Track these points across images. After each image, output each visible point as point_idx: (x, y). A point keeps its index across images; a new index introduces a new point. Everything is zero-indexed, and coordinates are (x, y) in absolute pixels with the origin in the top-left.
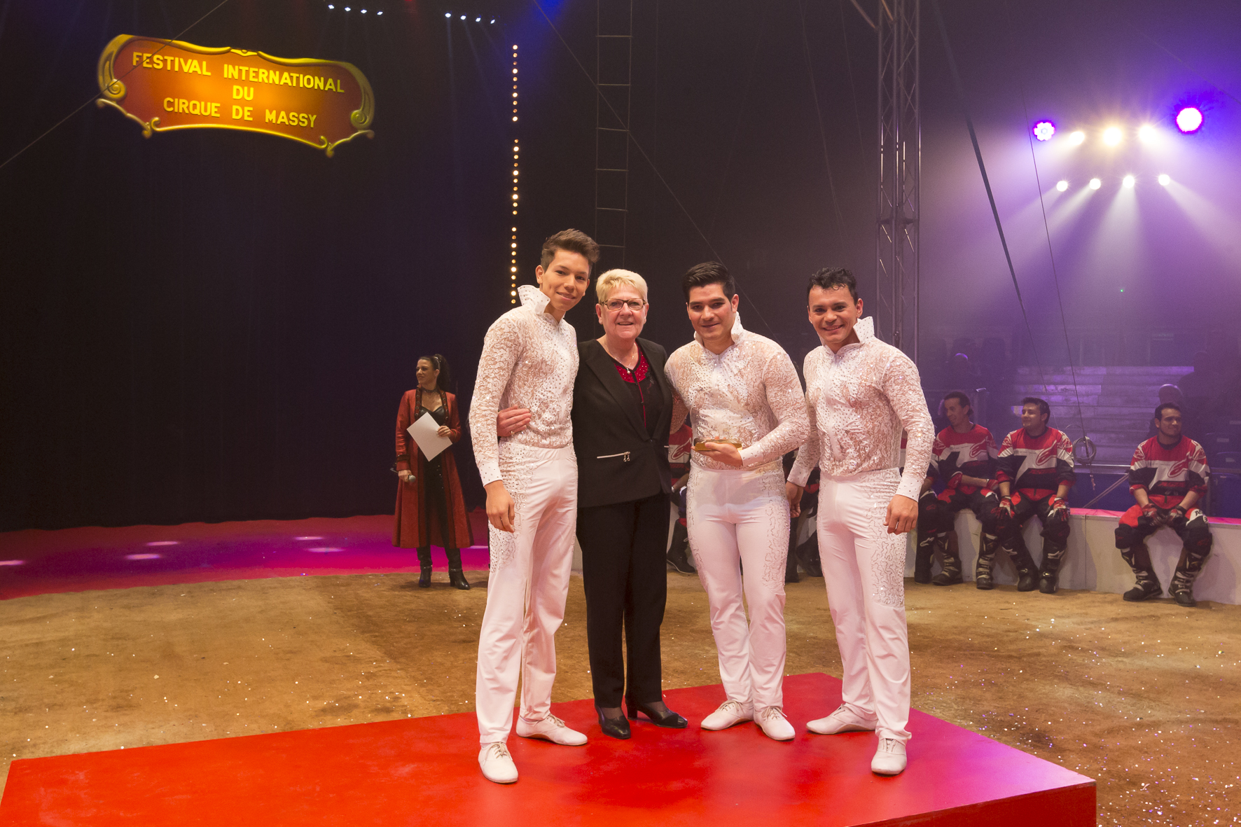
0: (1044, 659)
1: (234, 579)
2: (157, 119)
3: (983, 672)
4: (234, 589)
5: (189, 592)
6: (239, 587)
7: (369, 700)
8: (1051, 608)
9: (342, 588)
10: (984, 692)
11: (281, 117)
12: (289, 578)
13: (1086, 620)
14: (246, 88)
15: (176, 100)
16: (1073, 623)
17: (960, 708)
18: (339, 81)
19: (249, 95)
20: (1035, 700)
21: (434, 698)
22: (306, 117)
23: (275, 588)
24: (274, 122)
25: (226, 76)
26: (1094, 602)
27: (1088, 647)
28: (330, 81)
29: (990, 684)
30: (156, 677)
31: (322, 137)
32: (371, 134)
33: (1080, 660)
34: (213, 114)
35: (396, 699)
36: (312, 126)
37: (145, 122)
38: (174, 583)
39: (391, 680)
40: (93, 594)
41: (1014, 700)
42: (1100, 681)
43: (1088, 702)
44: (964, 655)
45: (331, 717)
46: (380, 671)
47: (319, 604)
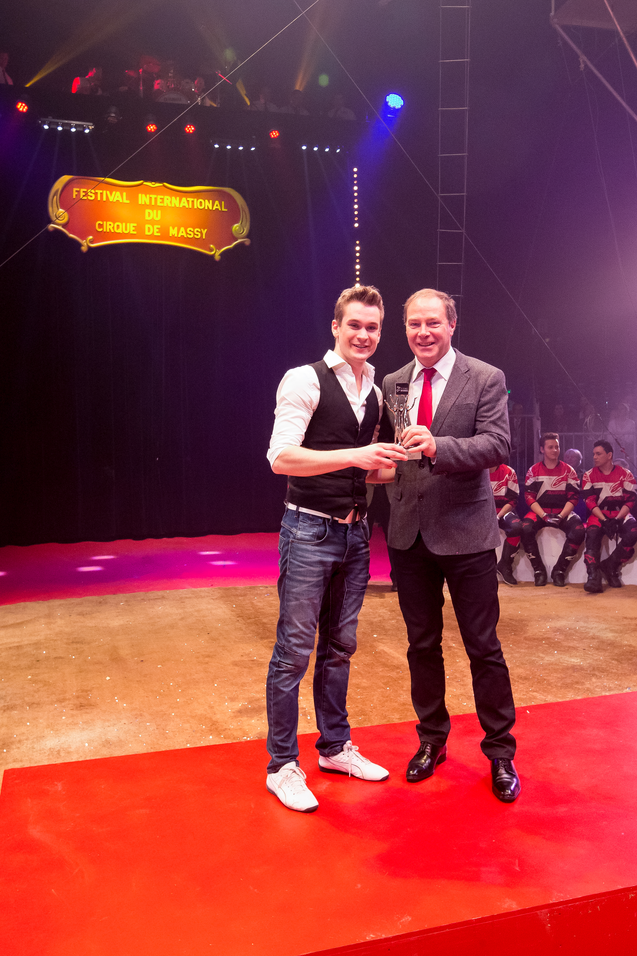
1: (159, 590)
2: (91, 237)
4: (159, 599)
5: (126, 601)
6: (163, 597)
9: (240, 598)
11: (181, 232)
12: (199, 589)
14: (155, 211)
15: (105, 222)
18: (223, 203)
19: (157, 217)
22: (200, 231)
23: (190, 598)
24: (176, 236)
25: (140, 203)
28: (217, 202)
30: (108, 678)
31: (212, 246)
32: (247, 242)
34: (132, 232)
36: (204, 237)
37: (83, 240)
38: (114, 593)
40: (56, 602)
47: (224, 612)
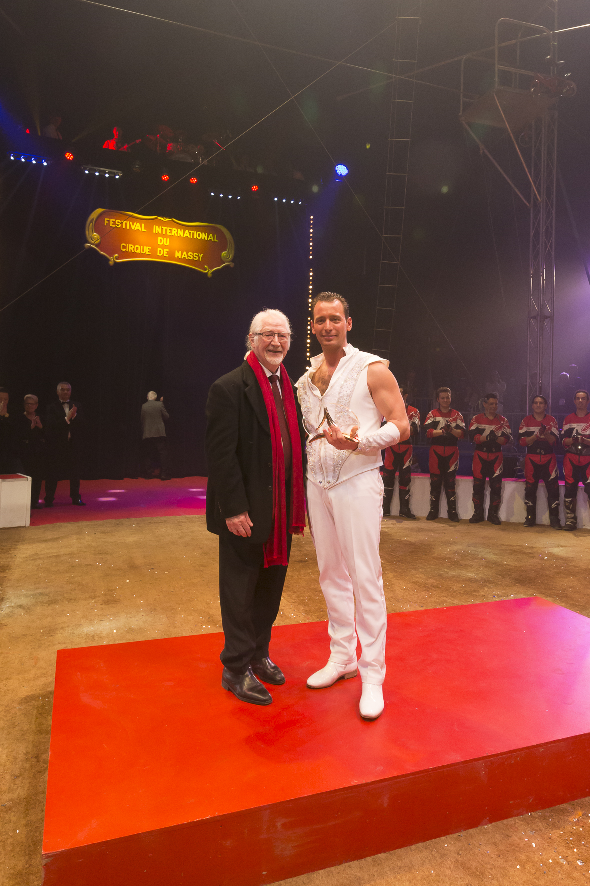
2: (117, 255)
4: (162, 522)
11: (184, 255)
14: (165, 239)
15: (128, 245)
18: (215, 236)
19: (167, 243)
22: (197, 255)
24: (180, 258)
25: (154, 232)
28: (211, 235)
30: (128, 581)
31: (206, 267)
32: (232, 265)
34: (147, 253)
36: (201, 260)
37: (111, 257)
38: (128, 517)
40: (84, 523)
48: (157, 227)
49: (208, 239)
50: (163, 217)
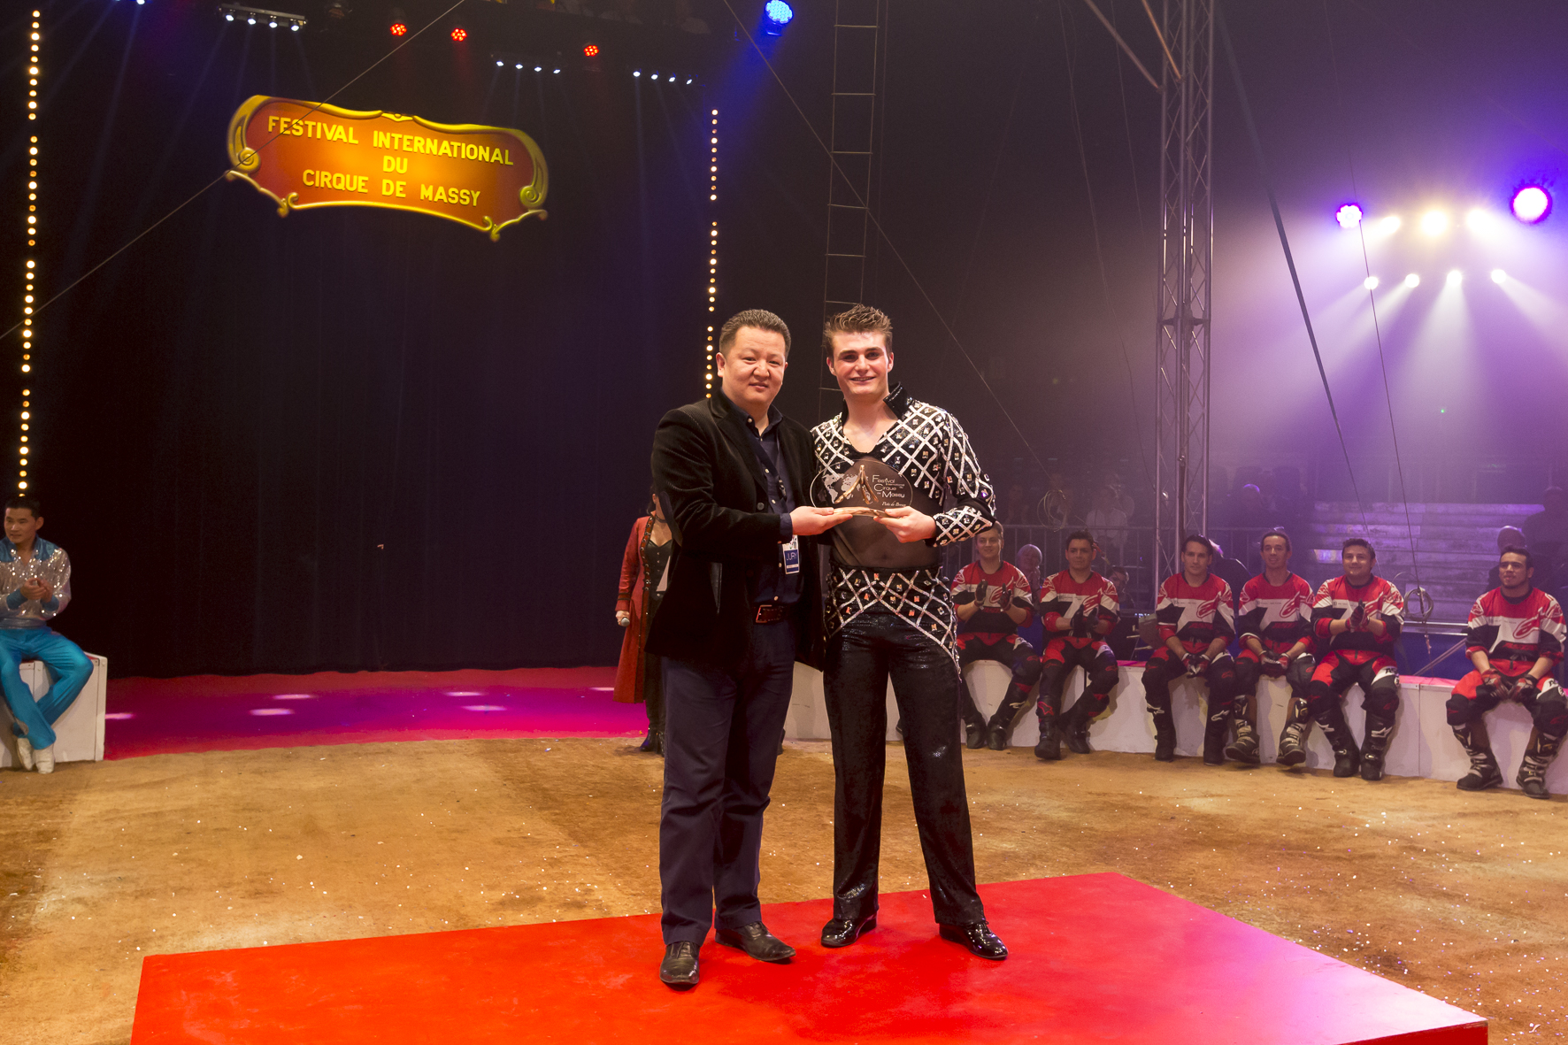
0: (1381, 862)
1: (383, 741)
2: (294, 194)
3: (1306, 877)
4: (383, 753)
5: (330, 755)
6: (389, 751)
7: (555, 892)
8: (1379, 799)
9: (510, 755)
10: (1312, 902)
11: (438, 193)
12: (446, 741)
13: (1426, 814)
14: (398, 159)
15: (318, 172)
16: (1411, 818)
17: (1284, 921)
18: (507, 151)
19: (402, 168)
20: (1377, 914)
21: (633, 892)
22: (468, 193)
23: (431, 753)
24: (430, 199)
25: (375, 145)
26: (1431, 792)
27: (1433, 849)
28: (497, 151)
29: (1316, 891)
30: (299, 857)
31: (486, 218)
32: (543, 214)
33: (1426, 865)
34: (360, 190)
35: (588, 891)
36: (475, 204)
37: (281, 197)
38: (311, 744)
39: (579, 868)
40: (216, 755)
41: (1350, 913)
42: (1456, 892)
43: (1445, 918)
44: (1280, 854)
45: (511, 912)
46: (566, 857)
47: (484, 773)
48: (381, 133)
49: (490, 158)
50: (394, 111)
